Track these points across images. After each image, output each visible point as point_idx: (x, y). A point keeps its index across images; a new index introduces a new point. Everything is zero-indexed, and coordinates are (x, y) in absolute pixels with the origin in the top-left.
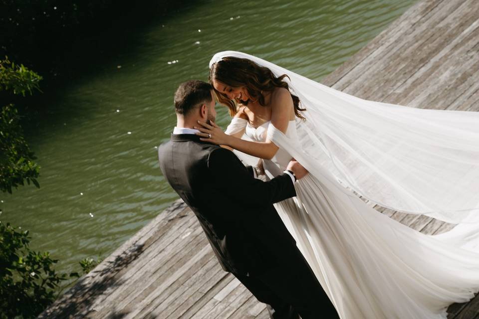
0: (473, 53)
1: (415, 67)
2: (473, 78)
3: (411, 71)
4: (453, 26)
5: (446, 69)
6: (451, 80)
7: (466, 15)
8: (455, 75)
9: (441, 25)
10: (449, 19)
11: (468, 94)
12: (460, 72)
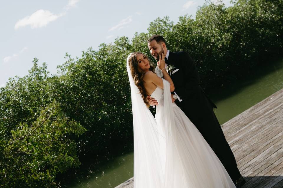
0: (268, 119)
1: (241, 127)
2: (266, 126)
3: (239, 128)
4: (261, 113)
5: (254, 126)
6: (256, 129)
7: (268, 109)
8: (258, 127)
9: (256, 113)
10: (260, 111)
11: (262, 132)
12: (260, 125)
